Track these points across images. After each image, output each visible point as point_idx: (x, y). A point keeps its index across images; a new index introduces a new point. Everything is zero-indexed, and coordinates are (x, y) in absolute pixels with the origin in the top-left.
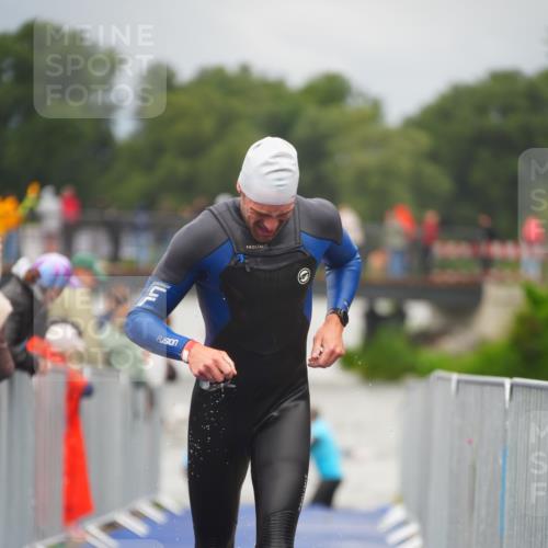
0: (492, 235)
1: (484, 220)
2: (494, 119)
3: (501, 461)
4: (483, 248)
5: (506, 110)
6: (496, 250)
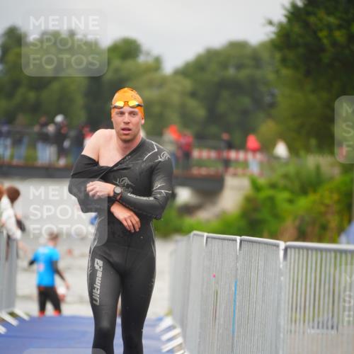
0: (230, 146)
1: (225, 136)
2: (231, 72)
3: (233, 289)
4: (225, 154)
5: (239, 67)
6: (233, 155)
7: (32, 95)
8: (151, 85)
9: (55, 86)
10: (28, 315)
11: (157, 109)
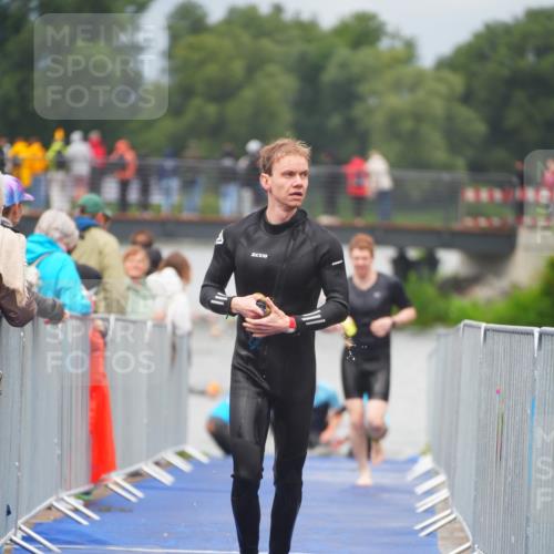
2: (530, 59)
5: (542, 51)
7: (211, 110)
8: (397, 86)
9: (248, 94)
10: (206, 454)
11: (407, 125)
